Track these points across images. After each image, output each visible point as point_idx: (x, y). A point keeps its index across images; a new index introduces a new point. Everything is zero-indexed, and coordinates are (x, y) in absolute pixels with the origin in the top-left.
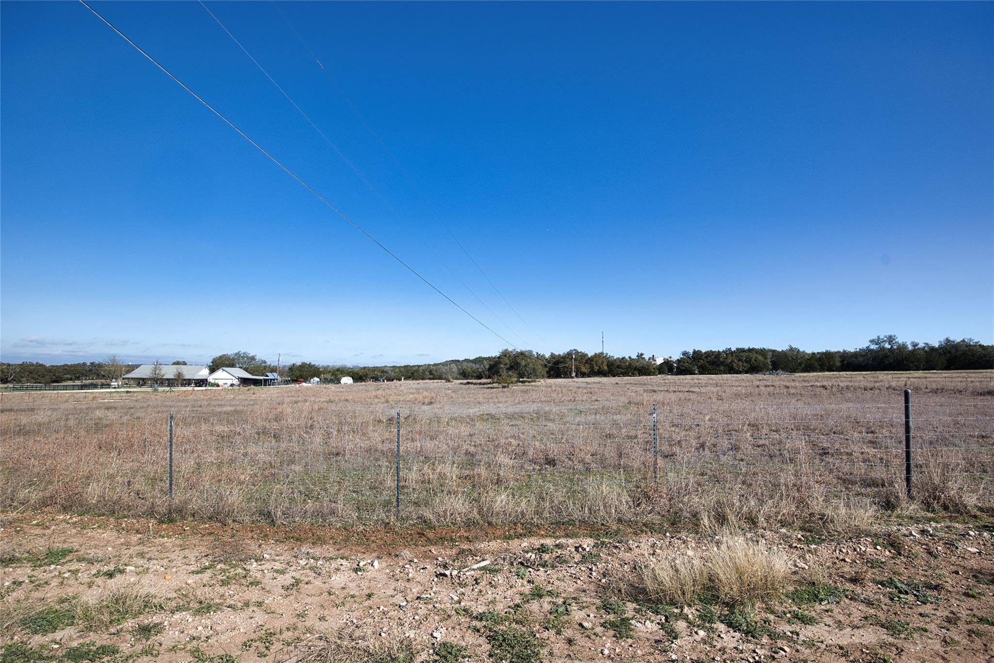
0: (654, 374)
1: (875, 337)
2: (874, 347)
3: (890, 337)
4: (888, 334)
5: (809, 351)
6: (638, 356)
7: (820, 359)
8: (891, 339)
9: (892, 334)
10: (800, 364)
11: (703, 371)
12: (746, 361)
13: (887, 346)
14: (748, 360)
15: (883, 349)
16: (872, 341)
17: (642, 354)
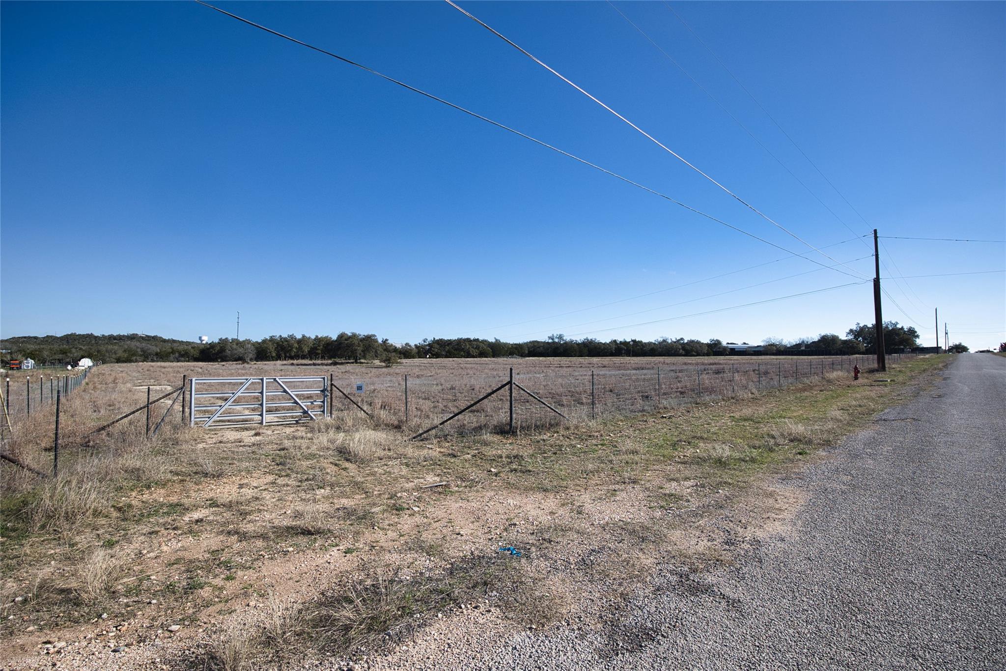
0: (413, 357)
1: (550, 335)
2: (550, 341)
3: (560, 335)
4: (559, 334)
5: (511, 343)
6: (382, 341)
7: (516, 348)
8: (560, 337)
9: (561, 333)
10: (507, 351)
11: (449, 355)
12: (476, 348)
13: (556, 340)
14: (478, 348)
15: (554, 343)
16: (549, 338)
17: (387, 340)
